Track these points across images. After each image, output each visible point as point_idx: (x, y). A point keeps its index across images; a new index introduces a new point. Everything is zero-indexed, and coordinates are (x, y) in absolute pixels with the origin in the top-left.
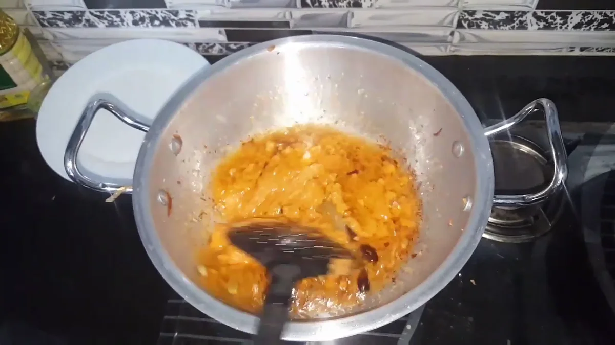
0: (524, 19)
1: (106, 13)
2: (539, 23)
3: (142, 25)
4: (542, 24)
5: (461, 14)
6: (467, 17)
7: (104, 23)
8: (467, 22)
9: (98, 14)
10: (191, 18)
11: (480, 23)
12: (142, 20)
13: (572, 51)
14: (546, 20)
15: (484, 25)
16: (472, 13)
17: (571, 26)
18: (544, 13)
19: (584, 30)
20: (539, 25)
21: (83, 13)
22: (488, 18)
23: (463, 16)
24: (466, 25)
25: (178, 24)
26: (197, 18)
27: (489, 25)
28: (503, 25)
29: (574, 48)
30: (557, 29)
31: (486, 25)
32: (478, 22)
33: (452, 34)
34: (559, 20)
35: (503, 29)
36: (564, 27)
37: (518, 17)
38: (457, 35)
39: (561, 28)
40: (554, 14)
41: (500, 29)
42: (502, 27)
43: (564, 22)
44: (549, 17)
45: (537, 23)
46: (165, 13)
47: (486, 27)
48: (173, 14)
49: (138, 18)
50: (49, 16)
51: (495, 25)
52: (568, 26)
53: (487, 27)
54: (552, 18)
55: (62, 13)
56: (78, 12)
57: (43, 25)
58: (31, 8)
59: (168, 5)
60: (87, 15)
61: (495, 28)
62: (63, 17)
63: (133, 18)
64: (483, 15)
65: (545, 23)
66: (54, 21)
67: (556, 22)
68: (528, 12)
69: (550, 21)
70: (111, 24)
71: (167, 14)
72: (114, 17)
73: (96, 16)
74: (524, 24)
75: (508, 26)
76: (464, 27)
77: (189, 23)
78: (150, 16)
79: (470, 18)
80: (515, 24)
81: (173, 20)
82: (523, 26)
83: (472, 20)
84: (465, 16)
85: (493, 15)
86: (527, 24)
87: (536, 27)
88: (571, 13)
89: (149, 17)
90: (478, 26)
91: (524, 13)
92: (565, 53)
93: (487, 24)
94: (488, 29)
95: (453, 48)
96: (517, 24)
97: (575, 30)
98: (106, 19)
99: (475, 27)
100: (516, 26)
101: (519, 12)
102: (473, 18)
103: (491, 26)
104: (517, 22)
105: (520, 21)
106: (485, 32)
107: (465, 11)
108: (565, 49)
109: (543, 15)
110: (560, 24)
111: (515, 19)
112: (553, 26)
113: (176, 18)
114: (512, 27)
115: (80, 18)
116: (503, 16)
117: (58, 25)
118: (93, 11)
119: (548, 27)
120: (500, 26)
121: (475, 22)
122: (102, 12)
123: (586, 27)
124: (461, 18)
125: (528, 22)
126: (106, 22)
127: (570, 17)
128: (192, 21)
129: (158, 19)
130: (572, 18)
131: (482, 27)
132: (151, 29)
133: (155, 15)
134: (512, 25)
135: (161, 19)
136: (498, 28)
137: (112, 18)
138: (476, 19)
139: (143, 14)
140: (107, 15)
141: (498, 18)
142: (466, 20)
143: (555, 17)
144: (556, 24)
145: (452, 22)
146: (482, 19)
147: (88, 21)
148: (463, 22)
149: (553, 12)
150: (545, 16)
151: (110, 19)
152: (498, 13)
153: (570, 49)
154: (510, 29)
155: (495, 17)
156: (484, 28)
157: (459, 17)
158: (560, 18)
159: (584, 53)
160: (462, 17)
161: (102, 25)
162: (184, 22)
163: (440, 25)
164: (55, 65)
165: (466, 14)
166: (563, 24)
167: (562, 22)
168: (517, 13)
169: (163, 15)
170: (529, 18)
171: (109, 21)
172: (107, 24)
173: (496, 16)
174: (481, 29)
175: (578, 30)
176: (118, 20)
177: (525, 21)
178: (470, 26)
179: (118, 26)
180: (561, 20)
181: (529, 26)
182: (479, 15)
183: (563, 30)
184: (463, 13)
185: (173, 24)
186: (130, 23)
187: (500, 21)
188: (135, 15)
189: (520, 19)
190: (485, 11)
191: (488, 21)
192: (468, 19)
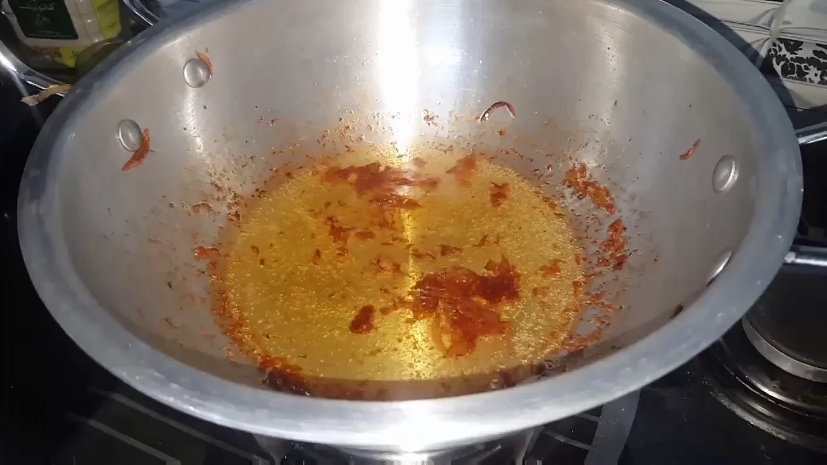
5: (774, 45)
6: (784, 52)
8: (782, 63)
11: (806, 68)
15: (813, 72)
16: (794, 46)
23: (777, 48)
24: (778, 68)
27: (821, 77)
31: (816, 75)
32: (803, 65)
47: (814, 78)
53: (818, 79)
64: (815, 52)
79: (789, 56)
83: (792, 59)
84: (780, 49)
90: (802, 75)
93: (819, 73)
94: (819, 83)
99: (795, 75)
102: (794, 56)
106: (813, 87)
107: (781, 40)
121: (796, 64)
124: (772, 52)
131: (807, 77)
138: (800, 60)
142: (780, 58)
146: (811, 61)
148: (774, 61)
156: (811, 81)
157: (769, 51)
160: (774, 50)
165: (782, 46)
174: (805, 80)
178: (787, 71)
182: (805, 53)
184: (778, 42)
190: (818, 45)
191: (819, 66)
192: (785, 55)
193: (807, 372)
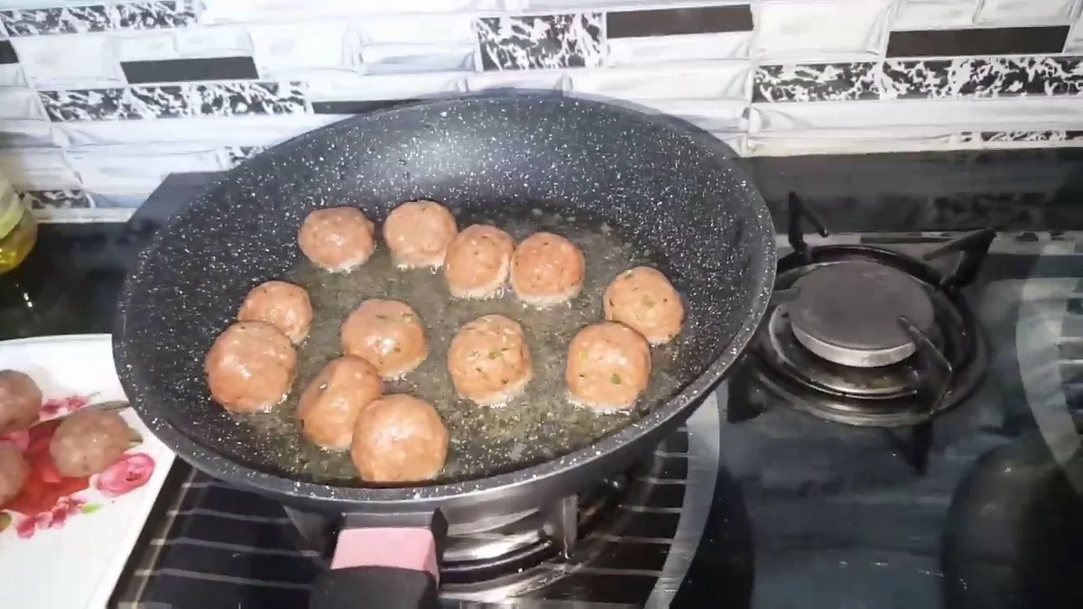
0: (868, 79)
1: (159, 91)
2: (897, 84)
3: (216, 113)
4: (903, 87)
5: (758, 73)
6: (768, 78)
7: (153, 110)
8: (770, 89)
9: (145, 93)
10: (299, 97)
11: (793, 90)
12: (218, 102)
13: (967, 140)
14: (909, 80)
15: (800, 91)
16: (777, 70)
17: (956, 88)
18: (903, 66)
19: (981, 96)
20: (898, 90)
21: (120, 91)
22: (805, 79)
23: (761, 76)
24: (767, 94)
25: (277, 110)
26: (310, 95)
27: (809, 93)
28: (834, 92)
29: (970, 133)
30: (931, 96)
31: (804, 94)
32: (789, 88)
33: (746, 113)
34: (932, 79)
35: (834, 100)
36: (944, 90)
37: (858, 75)
38: (754, 114)
39: (938, 93)
40: (920, 66)
41: (830, 100)
42: (833, 96)
43: (941, 81)
44: (913, 72)
45: (894, 86)
46: (255, 89)
47: (804, 98)
48: (268, 90)
49: (210, 99)
50: (65, 99)
51: (819, 91)
52: (950, 89)
53: (807, 97)
54: (920, 74)
55: (86, 93)
56: (111, 90)
57: (53, 118)
58: (37, 86)
59: (260, 72)
60: (128, 97)
61: (821, 97)
62: (87, 101)
63: (203, 99)
64: (797, 73)
65: (908, 85)
66: (71, 108)
67: (926, 83)
68: (874, 63)
69: (916, 80)
70: (166, 112)
71: (260, 92)
72: (171, 97)
73: (141, 97)
74: (870, 90)
75: (844, 94)
76: (765, 100)
77: (296, 107)
78: (232, 94)
79: (774, 81)
80: (854, 89)
81: (269, 102)
82: (868, 92)
83: (778, 84)
84: (764, 76)
85: (814, 72)
86: (877, 90)
87: (894, 94)
88: (949, 63)
89: (230, 98)
90: (791, 97)
91: (868, 66)
92: (955, 144)
93: (806, 91)
94: (809, 100)
95: (751, 143)
96: (859, 89)
97: (965, 97)
98: (157, 103)
99: (785, 98)
100: (858, 93)
101: (859, 64)
102: (779, 81)
103: (814, 95)
104: (858, 84)
105: (863, 83)
106: (804, 107)
107: (764, 67)
108: (953, 138)
109: (902, 69)
110: (935, 85)
111: (854, 79)
112: (923, 90)
113: (274, 98)
114: (850, 95)
115: (115, 102)
116: (830, 74)
117: (77, 116)
118: (136, 87)
119: (916, 92)
120: (828, 94)
121: (783, 88)
122: (151, 90)
123: (982, 90)
124: (758, 81)
125: (877, 84)
126: (156, 107)
127: (950, 69)
128: (301, 102)
129: (243, 100)
130: (954, 73)
131: (796, 97)
132: (232, 120)
133: (239, 93)
134: (850, 91)
135: (249, 101)
136: (826, 97)
137: (167, 100)
138: (785, 83)
139: (219, 92)
140: (159, 95)
141: (823, 78)
142: (767, 85)
143: (925, 73)
144: (929, 85)
145: (743, 90)
146: (795, 82)
147: (127, 107)
148: (762, 88)
149: (918, 62)
150: (906, 72)
151: (163, 102)
152: (821, 68)
153: (964, 137)
154: (847, 99)
155: (816, 78)
156: (801, 101)
157: (755, 79)
158: (934, 73)
159: (992, 145)
160: (761, 79)
161: (149, 113)
162: (288, 104)
163: (724, 96)
164: (67, 199)
165: (765, 72)
166: (941, 86)
167: (938, 81)
168: (855, 68)
169: (253, 93)
170: (877, 76)
171: (162, 106)
172: (159, 113)
173: (818, 73)
174: (795, 101)
175: (969, 95)
176: (178, 103)
177: (872, 82)
178: (776, 96)
179: (176, 115)
180: (936, 77)
181: (881, 91)
182: (788, 75)
183: (943, 97)
184: (760, 70)
185: (270, 109)
186: (198, 111)
187: (829, 83)
188: (205, 93)
189: (862, 78)
190: (798, 65)
191: (805, 85)
192: (770, 82)
193: (863, 359)
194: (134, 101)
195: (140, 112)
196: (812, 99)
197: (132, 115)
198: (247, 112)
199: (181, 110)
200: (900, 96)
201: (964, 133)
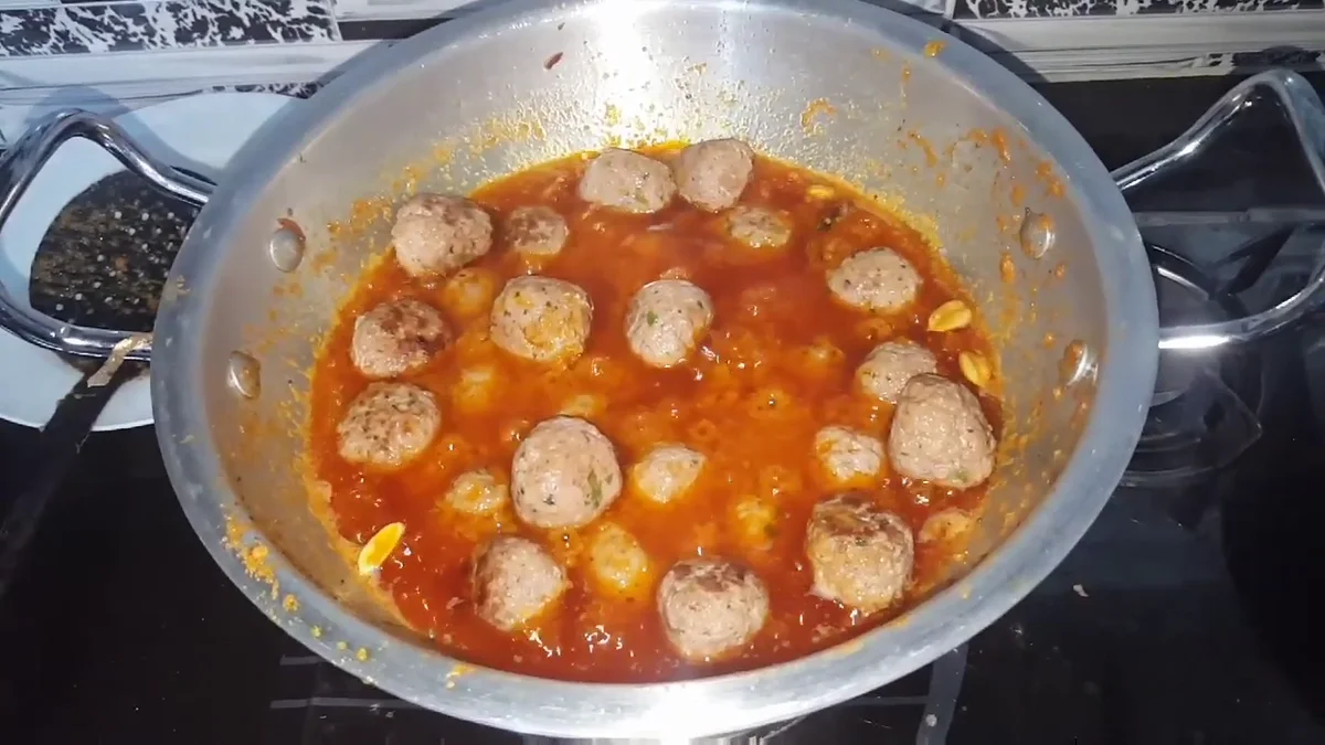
1: (110, 12)
3: (199, 41)
7: (104, 40)
8: (979, 1)
9: (89, 15)
10: (320, 17)
11: (1009, 1)
12: (201, 26)
13: (1214, 64)
15: (1016, 5)
19: (1242, 9)
20: (1140, 1)
21: (50, 14)
24: (974, 7)
25: (289, 35)
26: (336, 14)
27: (1028, 8)
28: (1059, 6)
29: (1219, 56)
30: (1181, 11)
31: (1021, 7)
35: (1060, 15)
36: (1197, 3)
39: (1189, 6)
41: (1054, 15)
42: (1057, 10)
46: (254, 7)
47: (1020, 11)
48: (275, 7)
49: (188, 23)
51: (1041, 4)
52: (1205, 1)
53: (1024, 11)
56: (36, 12)
60: (62, 21)
61: (1043, 12)
63: (178, 22)
70: (124, 42)
71: (261, 10)
72: (129, 21)
73: (84, 21)
74: (1106, 2)
75: (1072, 7)
76: (970, 14)
77: (316, 31)
78: (220, 15)
80: (1087, 1)
81: (276, 24)
82: (1104, 5)
86: (1114, 1)
87: (1134, 6)
89: (217, 19)
90: (1003, 11)
92: (1200, 69)
93: (1024, 3)
94: (1027, 16)
96: (1092, 1)
97: (1222, 11)
98: (109, 29)
99: (997, 12)
100: (1089, 6)
103: (1034, 9)
106: (1019, 23)
108: (1198, 62)
112: (1172, 2)
113: (284, 20)
114: (1078, 8)
115: (44, 29)
118: (73, 7)
119: (1161, 4)
120: (1052, 7)
122: (98, 11)
126: (108, 36)
128: (324, 24)
129: (239, 23)
131: (1011, 11)
132: (223, 51)
133: (230, 13)
134: (1080, 4)
135: (247, 22)
136: (1049, 11)
137: (125, 24)
139: (201, 12)
140: (111, 17)
145: (943, 2)
147: (63, 35)
148: (968, 1)
151: (117, 28)
153: (1212, 60)
154: (1075, 14)
156: (1016, 15)
161: (98, 45)
162: (303, 26)
169: (251, 11)
171: (117, 33)
172: (113, 42)
174: (1010, 16)
175: (1228, 8)
176: (141, 29)
178: (985, 10)
179: (139, 45)
181: (1120, 4)
183: (1196, 11)
185: (277, 35)
186: (171, 39)
188: (181, 15)
194: (72, 26)
195: (86, 42)
196: (1030, 14)
197: (74, 47)
198: (244, 39)
199: (146, 39)
200: (1142, 11)
201: (1213, 56)
